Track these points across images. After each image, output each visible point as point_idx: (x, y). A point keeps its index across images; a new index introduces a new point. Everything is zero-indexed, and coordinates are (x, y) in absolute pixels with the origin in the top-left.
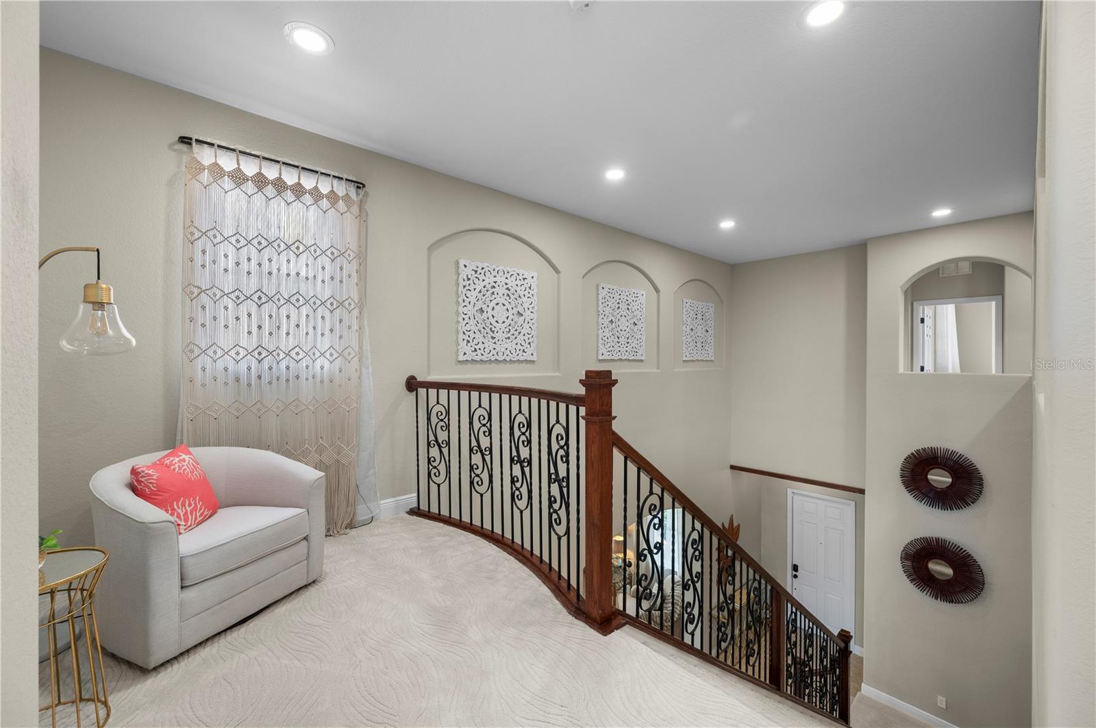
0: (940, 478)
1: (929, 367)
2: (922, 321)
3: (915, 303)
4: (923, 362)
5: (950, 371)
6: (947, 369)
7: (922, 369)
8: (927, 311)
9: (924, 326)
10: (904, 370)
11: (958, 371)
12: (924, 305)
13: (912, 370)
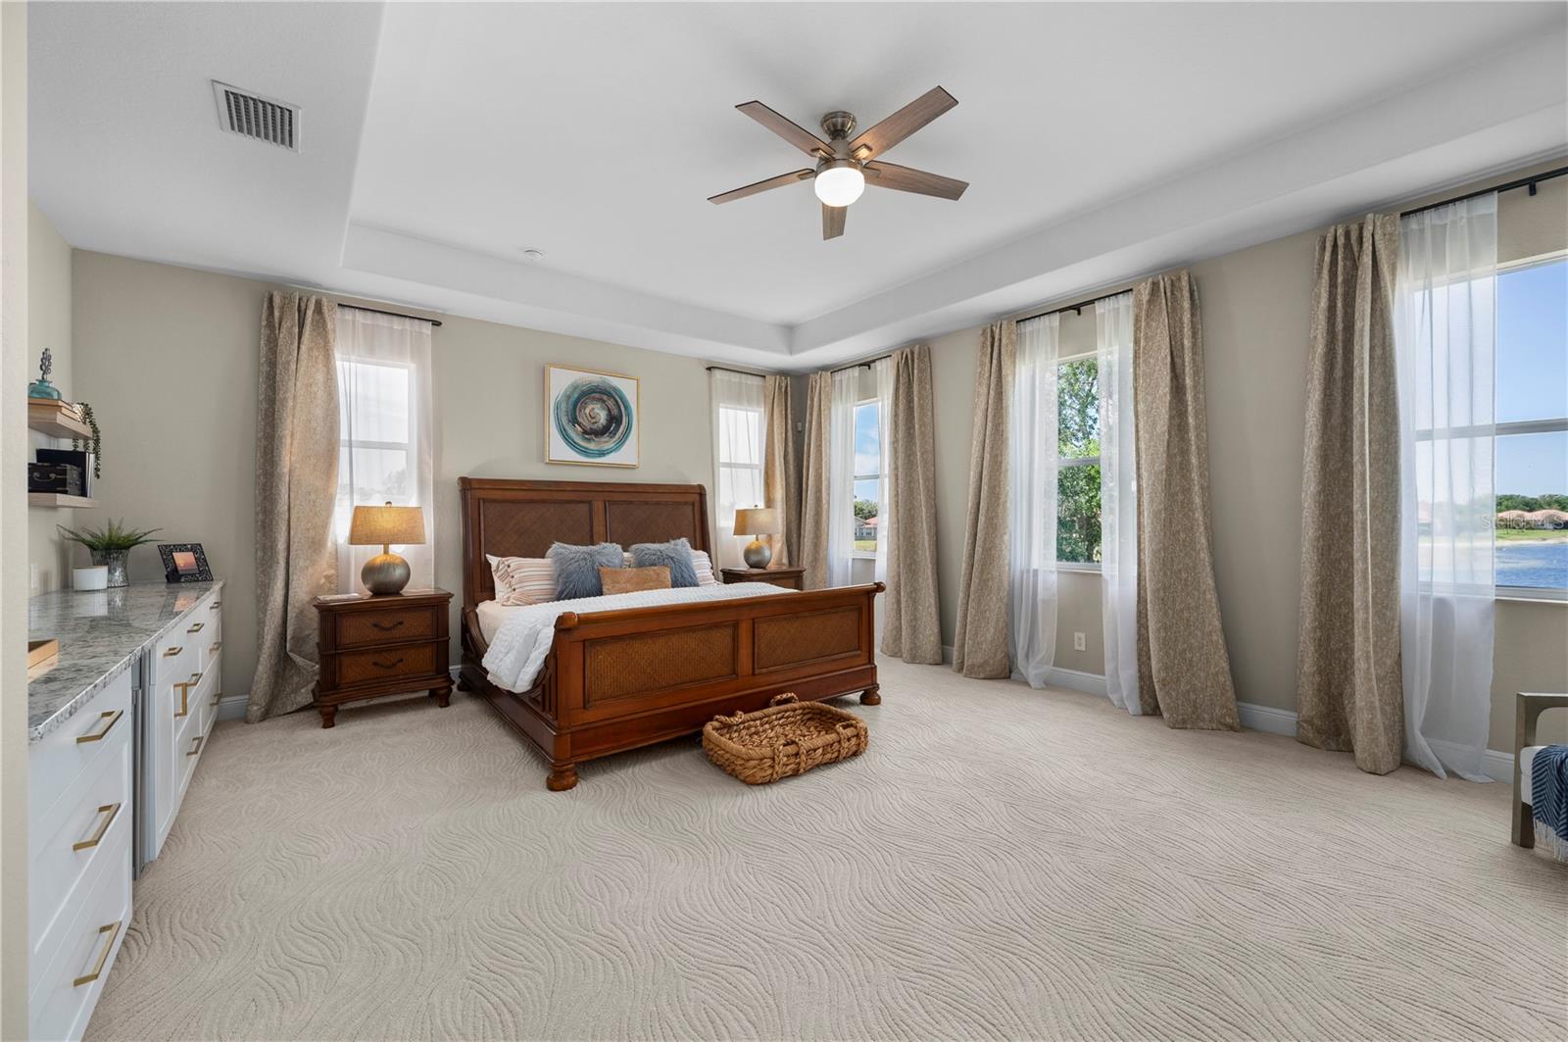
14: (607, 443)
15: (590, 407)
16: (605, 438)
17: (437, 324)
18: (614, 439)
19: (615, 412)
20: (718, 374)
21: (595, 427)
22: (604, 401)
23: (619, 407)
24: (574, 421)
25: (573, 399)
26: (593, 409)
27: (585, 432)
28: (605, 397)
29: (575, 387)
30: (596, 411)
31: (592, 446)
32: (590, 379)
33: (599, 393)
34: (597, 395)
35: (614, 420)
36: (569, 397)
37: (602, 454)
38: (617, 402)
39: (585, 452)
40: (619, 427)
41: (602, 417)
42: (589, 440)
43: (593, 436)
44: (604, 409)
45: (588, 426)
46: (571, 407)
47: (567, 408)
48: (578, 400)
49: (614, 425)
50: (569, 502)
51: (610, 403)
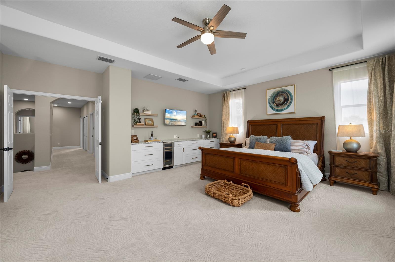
0: (25, 157)
1: (21, 132)
2: (20, 120)
3: (18, 116)
4: (20, 131)
5: (28, 133)
6: (27, 132)
7: (20, 133)
8: (21, 118)
9: (20, 122)
10: (16, 133)
11: (30, 133)
12: (20, 117)
13: (17, 133)
14: (284, 107)
15: (278, 97)
16: (283, 105)
17: (245, 89)
18: (286, 106)
19: (286, 97)
20: (334, 71)
21: (280, 103)
22: (282, 95)
23: (288, 95)
24: (274, 102)
25: (273, 97)
26: (279, 98)
27: (277, 105)
28: (283, 94)
29: (274, 93)
30: (280, 98)
31: (279, 109)
32: (278, 90)
33: (281, 93)
34: (280, 94)
35: (286, 100)
36: (272, 96)
37: (282, 110)
38: (287, 94)
39: (277, 111)
40: (288, 101)
41: (282, 99)
42: (278, 107)
43: (279, 106)
44: (283, 97)
45: (277, 103)
46: (273, 99)
47: (272, 100)
48: (275, 96)
49: (286, 101)
50: (270, 125)
51: (285, 95)
